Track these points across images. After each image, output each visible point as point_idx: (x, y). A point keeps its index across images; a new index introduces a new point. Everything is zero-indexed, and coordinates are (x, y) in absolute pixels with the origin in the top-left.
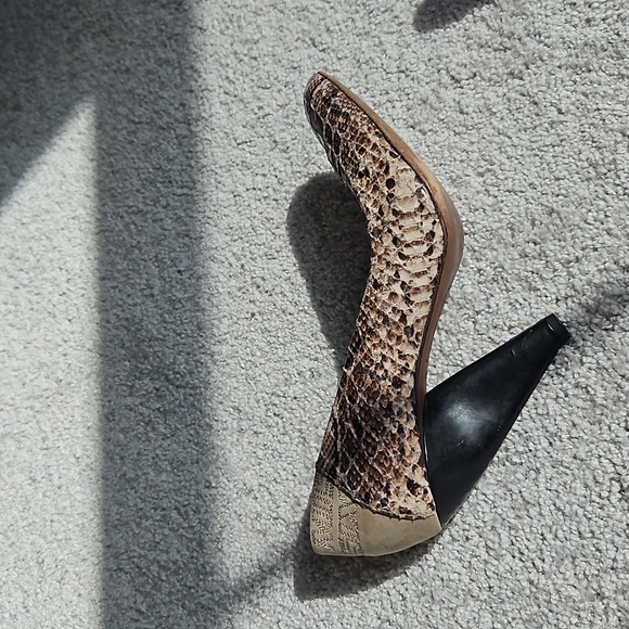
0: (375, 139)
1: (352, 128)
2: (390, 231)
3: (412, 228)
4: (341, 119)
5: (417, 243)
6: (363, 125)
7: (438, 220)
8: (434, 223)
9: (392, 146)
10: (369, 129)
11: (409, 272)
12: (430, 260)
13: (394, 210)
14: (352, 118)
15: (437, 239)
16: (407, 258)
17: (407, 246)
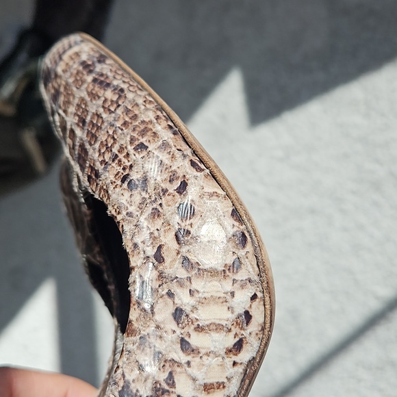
0: (167, 135)
1: (127, 111)
2: (170, 294)
3: (214, 300)
4: (109, 94)
5: (219, 327)
6: (147, 109)
7: (259, 295)
8: (254, 297)
9: (195, 153)
10: (158, 118)
11: (194, 380)
12: (235, 364)
13: (186, 259)
14: (130, 96)
15: (254, 327)
16: (194, 351)
17: (199, 329)
